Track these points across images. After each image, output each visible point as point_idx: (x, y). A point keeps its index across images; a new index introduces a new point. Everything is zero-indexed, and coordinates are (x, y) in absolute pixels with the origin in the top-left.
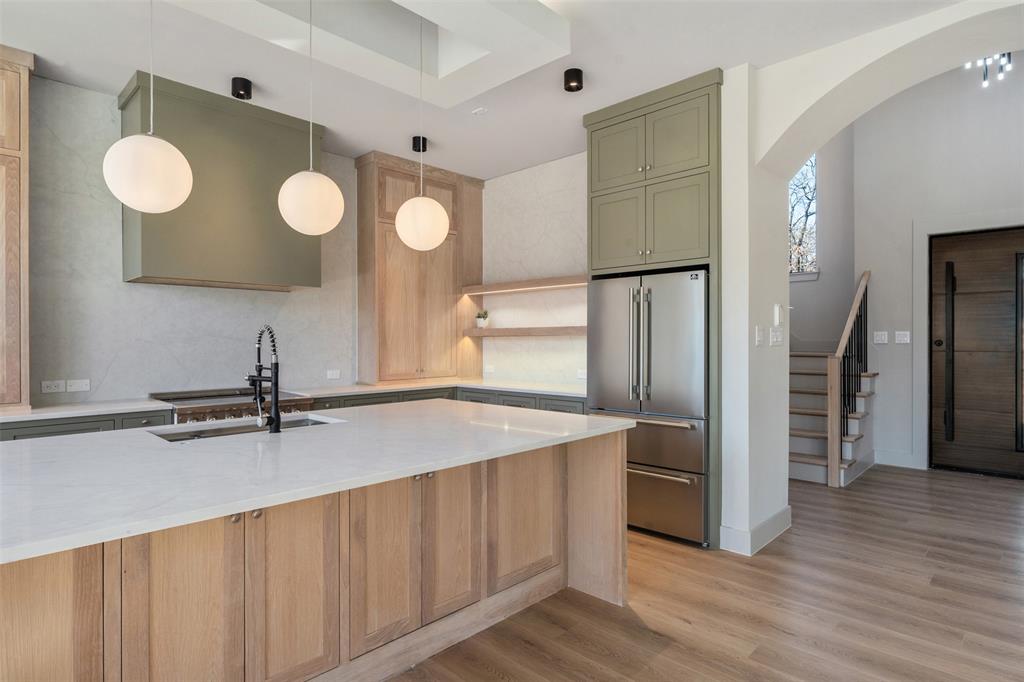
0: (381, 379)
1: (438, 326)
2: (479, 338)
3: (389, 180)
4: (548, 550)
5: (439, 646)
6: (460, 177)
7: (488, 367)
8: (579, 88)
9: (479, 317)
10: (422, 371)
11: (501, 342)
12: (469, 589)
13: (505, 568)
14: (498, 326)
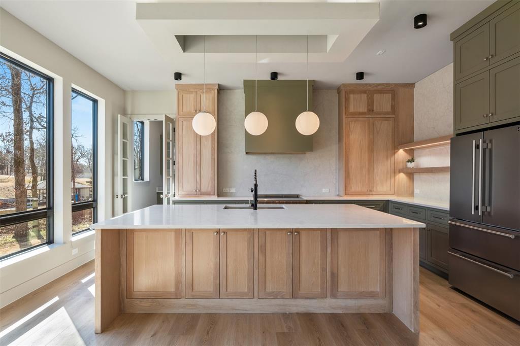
0: (346, 194)
1: (382, 168)
2: (411, 174)
3: (352, 96)
4: (377, 288)
5: (302, 310)
6: (396, 85)
7: (417, 191)
8: (425, 25)
9: (408, 162)
10: (370, 191)
11: (424, 176)
12: (320, 291)
13: (343, 288)
14: (422, 167)
